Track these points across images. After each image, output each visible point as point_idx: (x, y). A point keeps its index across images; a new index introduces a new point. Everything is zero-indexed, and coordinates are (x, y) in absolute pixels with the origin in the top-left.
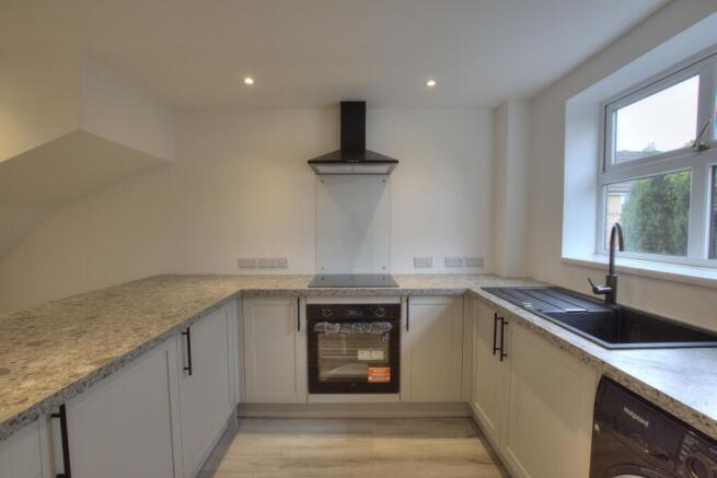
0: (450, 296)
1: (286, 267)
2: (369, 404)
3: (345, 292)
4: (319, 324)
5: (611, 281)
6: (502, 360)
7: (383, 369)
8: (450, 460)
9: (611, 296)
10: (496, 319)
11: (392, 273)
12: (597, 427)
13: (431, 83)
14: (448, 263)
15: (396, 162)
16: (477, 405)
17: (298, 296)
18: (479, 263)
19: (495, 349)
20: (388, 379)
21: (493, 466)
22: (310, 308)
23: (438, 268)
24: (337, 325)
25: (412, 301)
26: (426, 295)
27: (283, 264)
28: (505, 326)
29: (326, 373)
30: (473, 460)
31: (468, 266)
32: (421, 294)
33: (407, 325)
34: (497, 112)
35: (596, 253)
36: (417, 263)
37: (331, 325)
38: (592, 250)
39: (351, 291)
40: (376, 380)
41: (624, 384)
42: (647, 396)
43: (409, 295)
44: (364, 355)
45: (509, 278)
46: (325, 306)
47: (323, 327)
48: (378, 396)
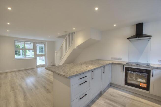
7: (144, 84)
15: (152, 36)
17: (124, 65)
20: (146, 87)
22: (126, 68)
25: (154, 70)
29: (129, 82)
33: (153, 75)
37: (131, 72)
39: (136, 65)
40: (142, 86)
43: (153, 68)
44: (139, 80)
46: (130, 68)
47: (129, 72)
48: (143, 90)
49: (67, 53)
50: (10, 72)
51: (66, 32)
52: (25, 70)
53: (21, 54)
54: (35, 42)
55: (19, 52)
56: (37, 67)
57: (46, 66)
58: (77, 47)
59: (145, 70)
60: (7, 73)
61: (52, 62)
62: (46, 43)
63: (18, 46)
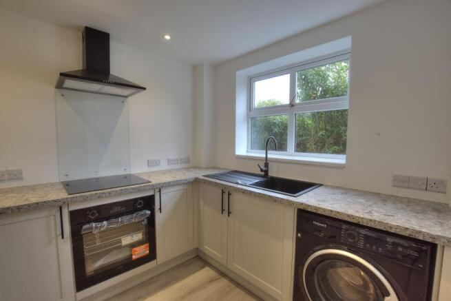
0: (187, 183)
1: (21, 179)
2: (134, 277)
3: (109, 193)
4: (84, 227)
5: (266, 165)
6: (229, 216)
7: (143, 246)
8: (201, 287)
9: (266, 172)
10: (223, 192)
11: (132, 173)
12: (299, 235)
13: (167, 37)
14: (170, 162)
15: (145, 89)
16: (206, 247)
17: (59, 206)
18: (187, 160)
19: (223, 210)
20: (148, 252)
21: (223, 278)
22: (73, 214)
23: (164, 166)
24: (105, 223)
25: (163, 191)
26: (173, 185)
27: (16, 175)
28: (230, 196)
29: (92, 267)
30: (211, 281)
31: (181, 163)
32: (169, 185)
33: (160, 209)
34: (196, 69)
35: (247, 152)
36: (149, 163)
37: (99, 225)
38: (246, 150)
39: (116, 191)
40: (139, 256)
41: (314, 211)
42: (327, 214)
43: (160, 188)
44: (127, 240)
45: (207, 168)
46: (89, 209)
47: (92, 228)
48: (141, 267)
59: (141, 198)
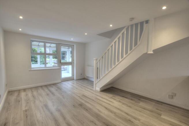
49: (121, 61)
50: (25, 90)
51: (133, 19)
52: (46, 86)
53: (38, 61)
54: (59, 43)
55: (36, 58)
56: (62, 81)
57: (74, 79)
58: (154, 51)
60: (19, 91)
61: (81, 74)
62: (74, 45)
63: (35, 50)
